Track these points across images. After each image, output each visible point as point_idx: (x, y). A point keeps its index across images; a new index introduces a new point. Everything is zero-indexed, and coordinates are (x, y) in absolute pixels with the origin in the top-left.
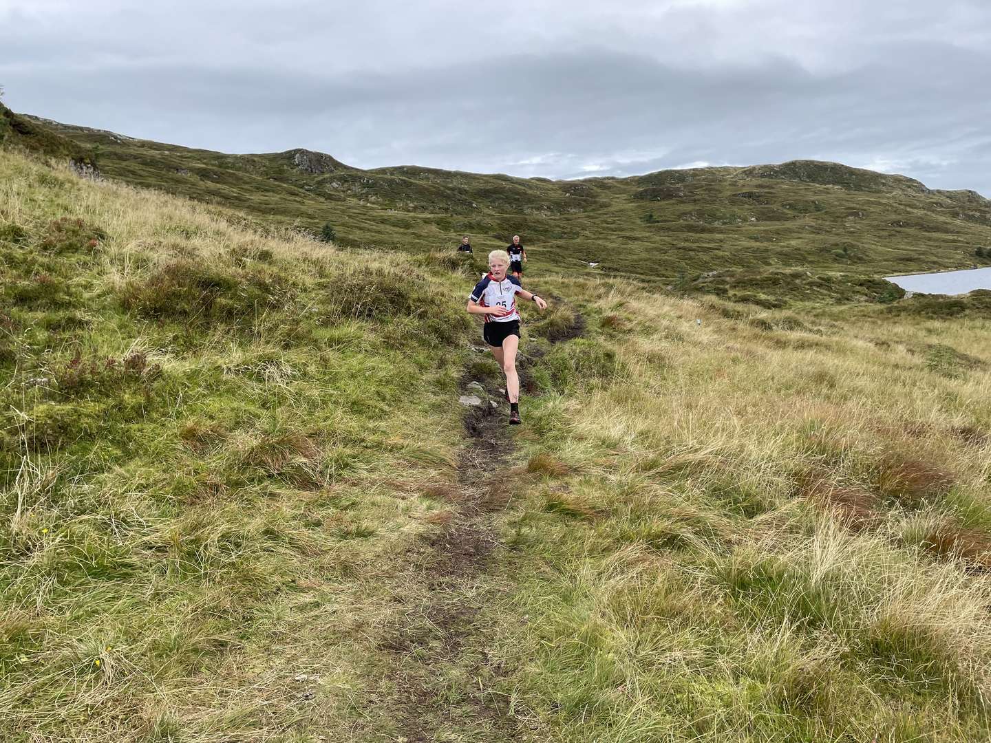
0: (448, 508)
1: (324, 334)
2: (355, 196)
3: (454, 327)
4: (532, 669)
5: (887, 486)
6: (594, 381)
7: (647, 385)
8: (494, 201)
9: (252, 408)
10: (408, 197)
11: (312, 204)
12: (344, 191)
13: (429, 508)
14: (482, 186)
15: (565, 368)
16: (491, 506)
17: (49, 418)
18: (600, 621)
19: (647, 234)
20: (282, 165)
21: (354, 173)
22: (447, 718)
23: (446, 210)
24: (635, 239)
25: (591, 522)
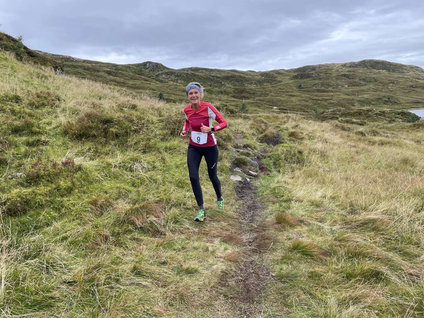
0: (236, 249)
1: (163, 145)
2: (172, 80)
6: (294, 165)
8: (231, 81)
9: (127, 187)
11: (154, 84)
12: (167, 79)
13: (226, 249)
14: (226, 75)
15: (280, 159)
16: (260, 247)
17: (19, 197)
19: (299, 94)
20: (142, 68)
21: (171, 71)
23: (211, 86)
24: (294, 96)
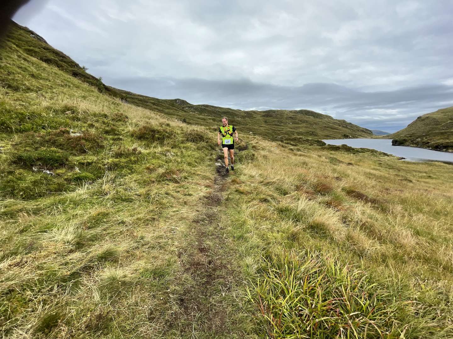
0: (211, 190)
1: (182, 145)
2: (192, 111)
3: (215, 145)
4: (229, 228)
5: (318, 189)
6: (250, 161)
7: (262, 163)
9: (163, 163)
10: (205, 112)
11: (181, 113)
12: (189, 110)
13: (206, 190)
14: (224, 111)
15: (242, 157)
16: (222, 190)
17: (113, 162)
18: (247, 218)
19: (265, 126)
20: (174, 103)
21: (192, 106)
22: (208, 239)
23: (215, 116)
24: (262, 127)
25: (246, 195)
